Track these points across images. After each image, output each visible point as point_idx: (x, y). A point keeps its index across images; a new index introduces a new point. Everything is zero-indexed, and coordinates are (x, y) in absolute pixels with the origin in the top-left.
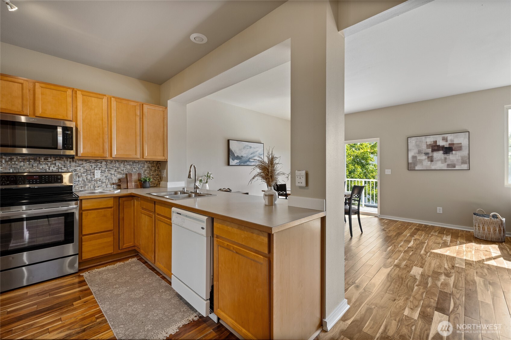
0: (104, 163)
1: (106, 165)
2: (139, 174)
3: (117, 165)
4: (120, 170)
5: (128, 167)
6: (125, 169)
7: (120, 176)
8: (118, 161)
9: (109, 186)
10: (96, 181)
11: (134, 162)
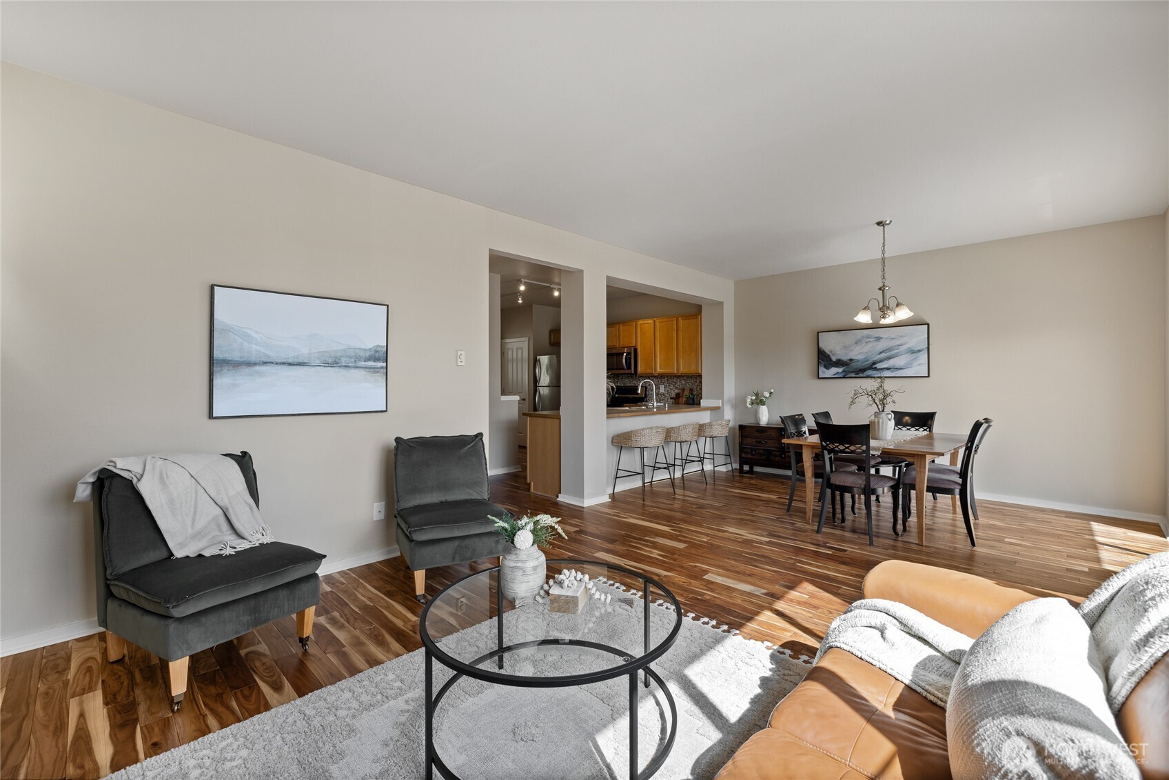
0: (666, 378)
1: (668, 380)
2: (691, 390)
3: (675, 380)
4: (676, 385)
5: (683, 382)
6: (681, 383)
7: (677, 391)
8: (675, 376)
9: (669, 400)
10: (661, 394)
11: (688, 377)
